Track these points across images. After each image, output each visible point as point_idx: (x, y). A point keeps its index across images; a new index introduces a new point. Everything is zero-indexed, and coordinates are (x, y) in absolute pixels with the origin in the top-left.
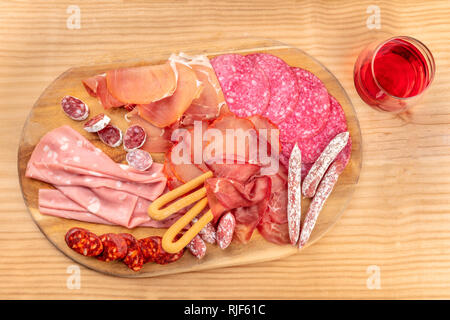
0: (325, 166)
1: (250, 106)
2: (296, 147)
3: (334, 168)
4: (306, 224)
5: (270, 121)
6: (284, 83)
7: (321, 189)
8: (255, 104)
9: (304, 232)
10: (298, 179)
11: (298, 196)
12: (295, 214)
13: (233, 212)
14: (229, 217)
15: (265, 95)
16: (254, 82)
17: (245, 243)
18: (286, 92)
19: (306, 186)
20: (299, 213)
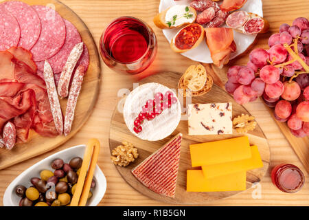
0: (70, 71)
1: (8, 42)
2: (46, 63)
3: (77, 71)
4: (66, 117)
5: (24, 49)
6: (28, 19)
7: (72, 89)
8: (10, 39)
9: (66, 123)
10: (53, 85)
11: (56, 98)
12: (56, 112)
13: (12, 121)
14: (9, 125)
15: (16, 31)
16: (6, 24)
17: (25, 141)
18: (31, 25)
19: (60, 88)
20: (60, 111)
